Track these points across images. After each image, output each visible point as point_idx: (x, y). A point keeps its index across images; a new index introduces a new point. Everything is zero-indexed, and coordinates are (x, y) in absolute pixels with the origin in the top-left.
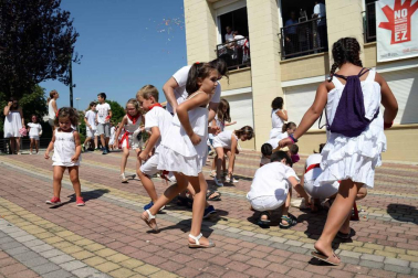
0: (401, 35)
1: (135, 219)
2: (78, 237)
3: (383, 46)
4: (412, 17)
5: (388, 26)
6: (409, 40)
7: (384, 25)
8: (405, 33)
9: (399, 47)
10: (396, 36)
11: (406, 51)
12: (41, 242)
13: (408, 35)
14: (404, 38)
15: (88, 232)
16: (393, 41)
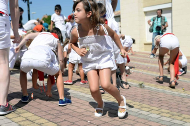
1: (79, 105)
2: (36, 117)
12: (9, 121)
15: (44, 113)
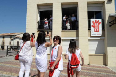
0: (97, 30)
3: (92, 32)
4: (99, 26)
5: (94, 26)
6: (98, 31)
7: (93, 26)
8: (97, 29)
9: (96, 33)
10: (96, 30)
11: (98, 34)
13: (98, 30)
14: (97, 31)
16: (95, 31)
